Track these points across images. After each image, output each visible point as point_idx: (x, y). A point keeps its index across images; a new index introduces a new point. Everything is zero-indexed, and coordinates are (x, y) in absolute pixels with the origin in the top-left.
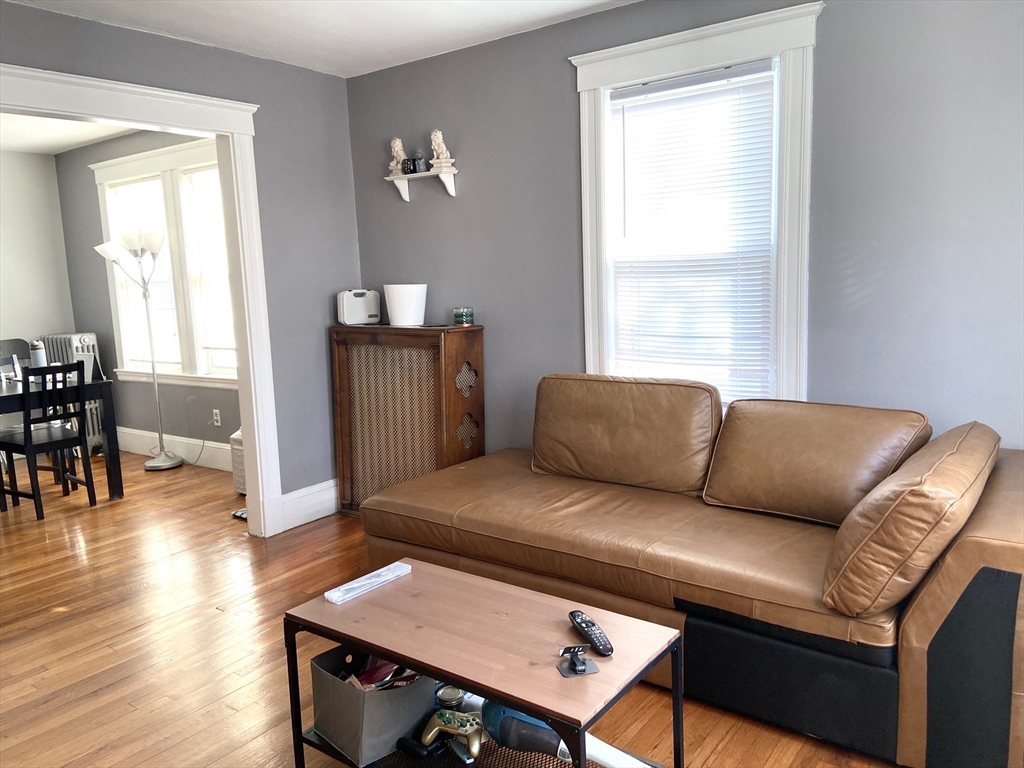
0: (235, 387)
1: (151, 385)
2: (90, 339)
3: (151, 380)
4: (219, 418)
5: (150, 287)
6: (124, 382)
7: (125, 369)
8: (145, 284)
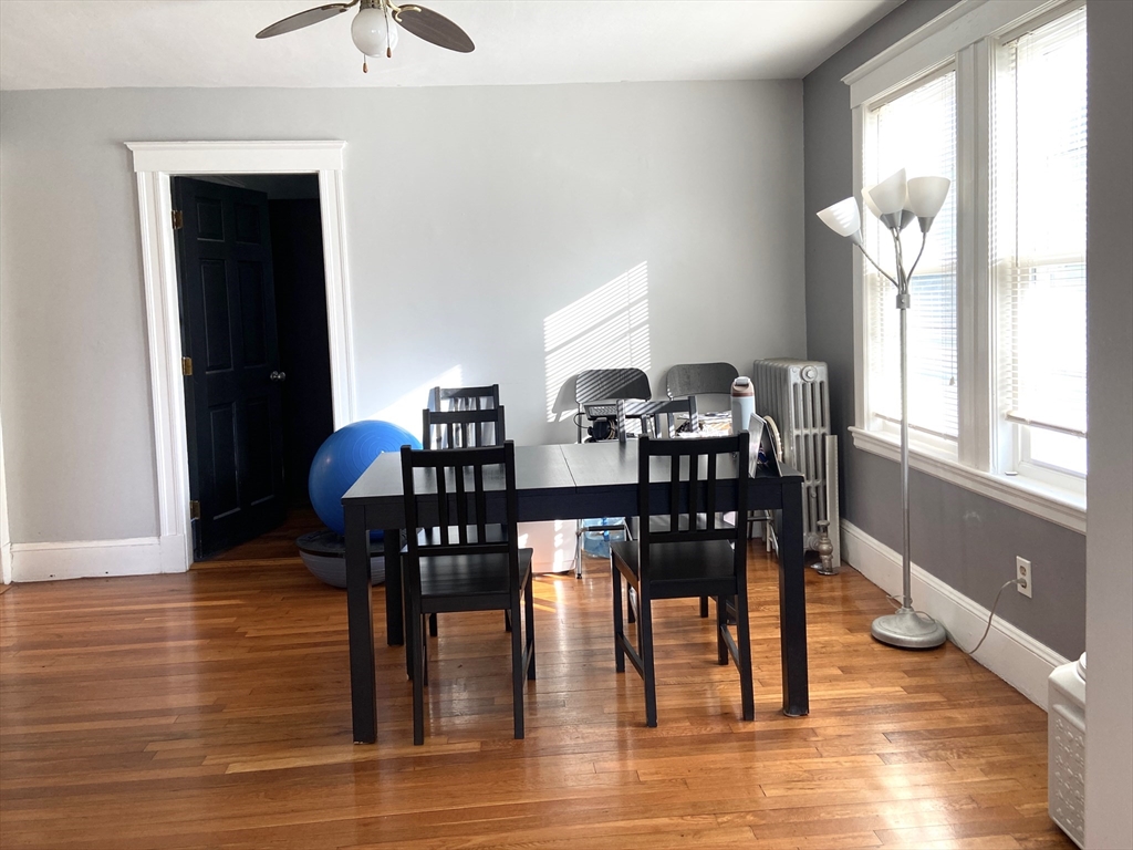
0: (1080, 527)
1: (897, 466)
2: (817, 372)
3: (898, 458)
4: (1028, 578)
5: (911, 287)
6: (862, 451)
7: (865, 431)
8: (902, 281)
